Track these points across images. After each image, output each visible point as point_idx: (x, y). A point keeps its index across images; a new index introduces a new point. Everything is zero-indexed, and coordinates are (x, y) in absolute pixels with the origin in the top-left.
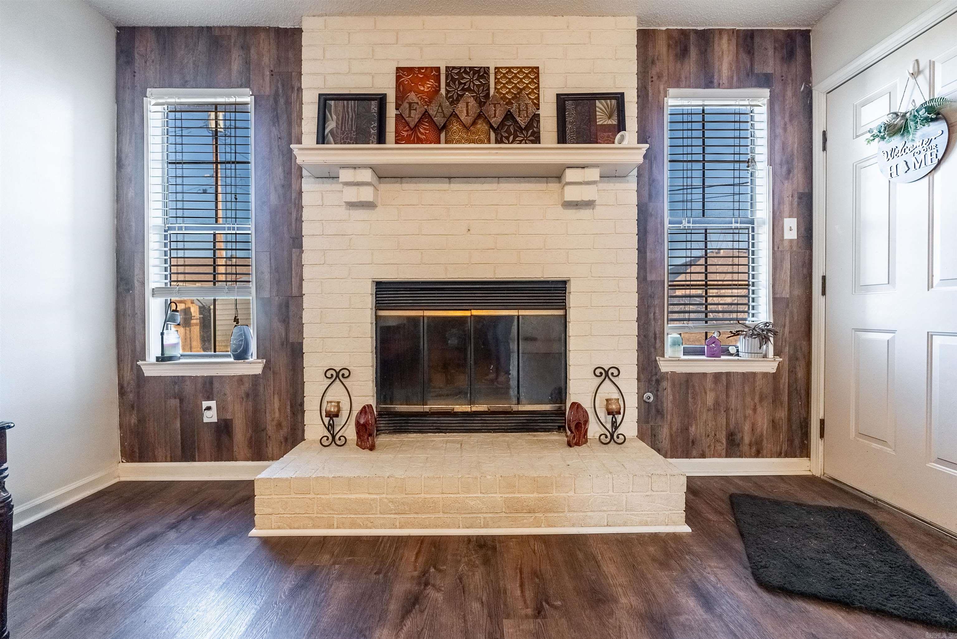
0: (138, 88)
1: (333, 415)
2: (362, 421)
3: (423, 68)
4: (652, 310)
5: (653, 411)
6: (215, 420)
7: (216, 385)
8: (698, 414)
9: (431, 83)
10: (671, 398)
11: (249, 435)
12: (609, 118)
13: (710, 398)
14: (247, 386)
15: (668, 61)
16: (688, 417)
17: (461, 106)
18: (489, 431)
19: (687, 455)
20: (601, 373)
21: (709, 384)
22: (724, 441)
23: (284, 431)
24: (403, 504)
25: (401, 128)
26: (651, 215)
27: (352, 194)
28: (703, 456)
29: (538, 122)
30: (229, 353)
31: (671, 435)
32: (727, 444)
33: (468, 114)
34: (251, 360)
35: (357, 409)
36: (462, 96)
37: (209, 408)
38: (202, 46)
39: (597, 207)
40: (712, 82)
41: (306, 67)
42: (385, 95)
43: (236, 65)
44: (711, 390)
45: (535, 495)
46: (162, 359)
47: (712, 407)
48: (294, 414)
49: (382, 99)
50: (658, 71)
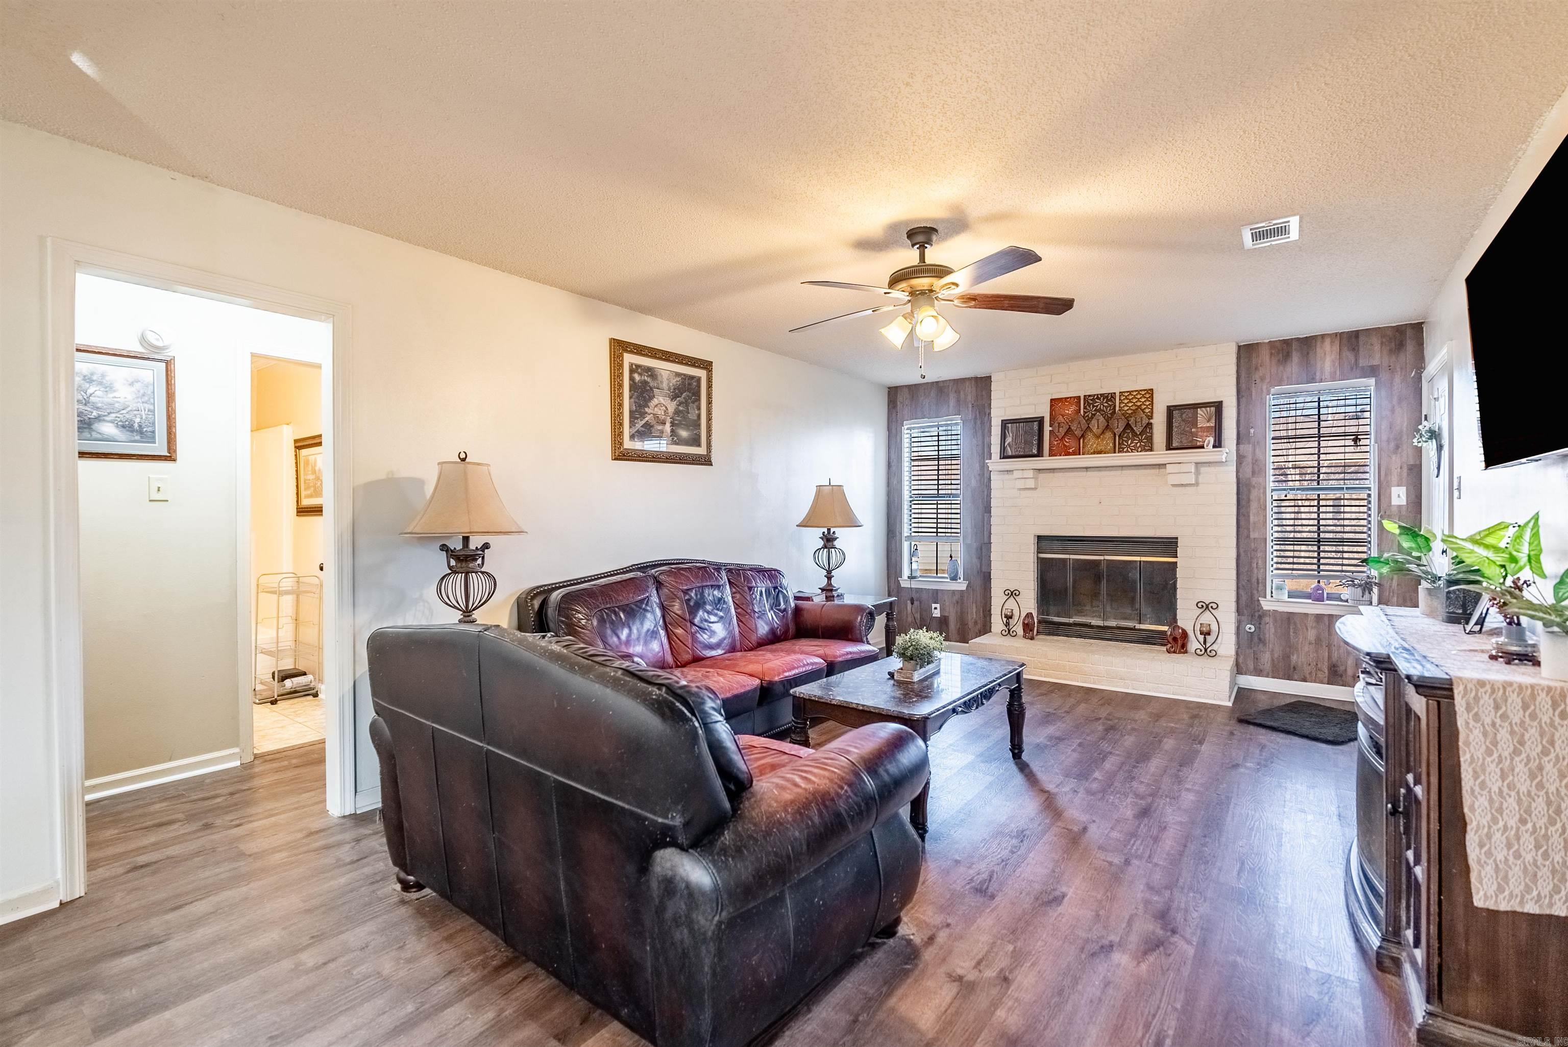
0: (899, 422)
1: (1009, 617)
2: (1026, 622)
3: (1068, 398)
4: (1255, 561)
5: (1256, 639)
6: (939, 615)
7: (940, 594)
8: (1300, 646)
9: (1073, 408)
10: (1273, 630)
11: (958, 627)
12: (1208, 422)
13: (1311, 634)
14: (956, 597)
15: (1271, 366)
16: (1290, 647)
17: (1094, 422)
18: (1117, 640)
19: (1290, 678)
20: (1202, 606)
21: (1311, 622)
22: (1326, 671)
23: (979, 626)
24: (1046, 664)
25: (1053, 439)
26: (1254, 487)
27: (1021, 484)
28: (1305, 680)
29: (1151, 428)
30: (946, 576)
31: (1273, 660)
32: (1329, 673)
33: (1098, 428)
34: (959, 581)
35: (1023, 615)
36: (1094, 415)
37: (936, 608)
38: (933, 393)
39: (1200, 485)
40: (1313, 379)
41: (994, 404)
42: (1043, 417)
43: (952, 402)
44: (1312, 628)
45: (1126, 670)
46: (911, 577)
47: (1314, 642)
48: (985, 616)
49: (1041, 421)
50: (1261, 375)
